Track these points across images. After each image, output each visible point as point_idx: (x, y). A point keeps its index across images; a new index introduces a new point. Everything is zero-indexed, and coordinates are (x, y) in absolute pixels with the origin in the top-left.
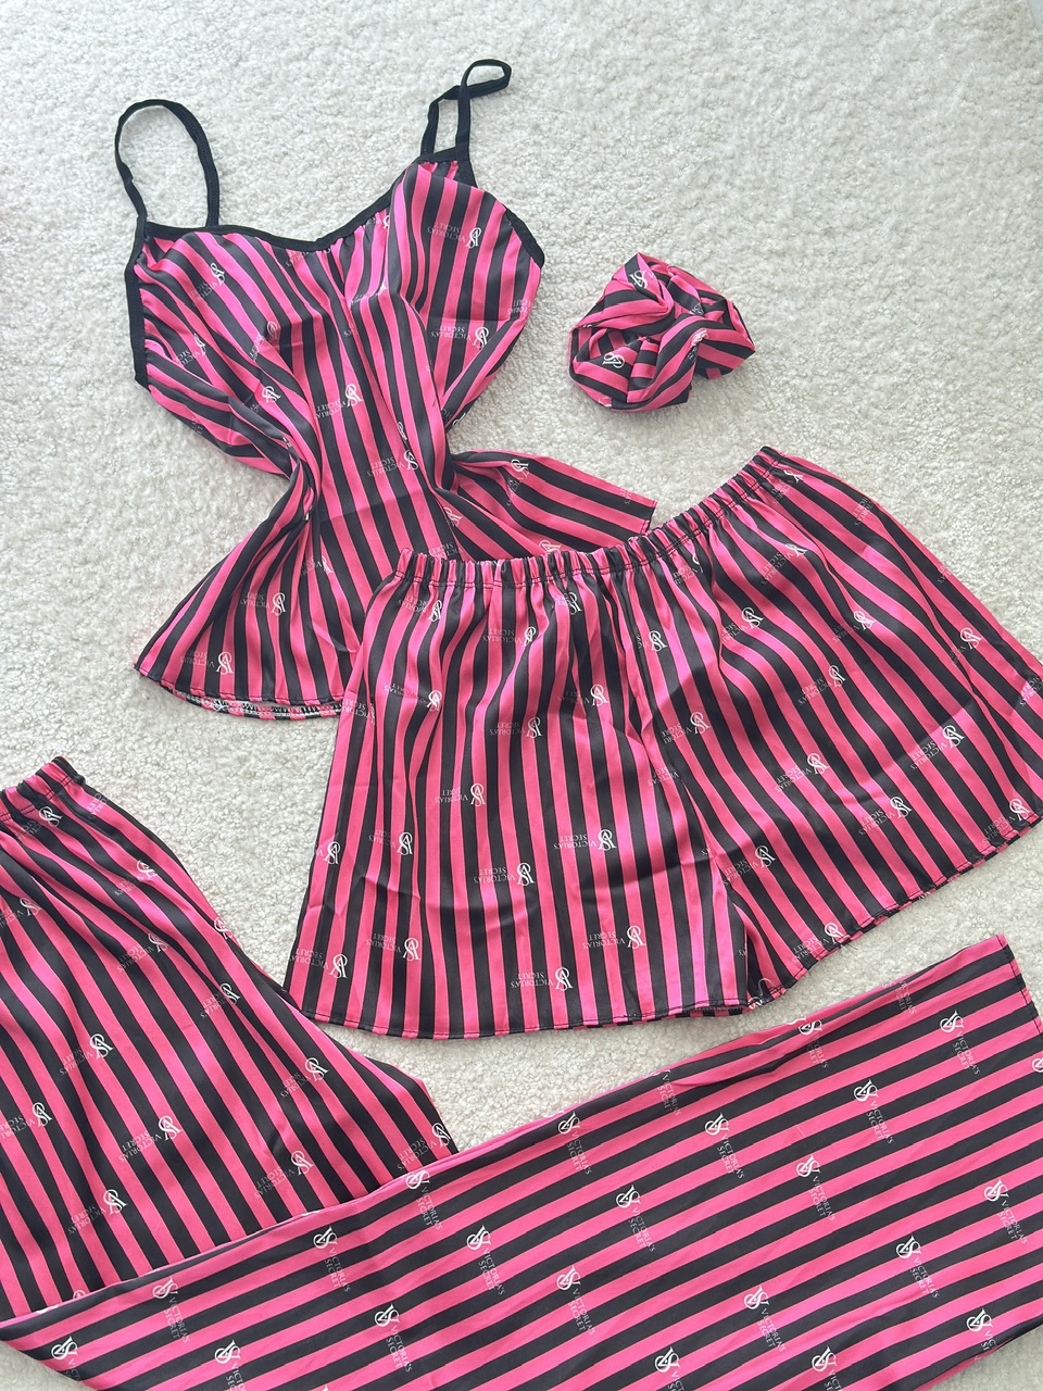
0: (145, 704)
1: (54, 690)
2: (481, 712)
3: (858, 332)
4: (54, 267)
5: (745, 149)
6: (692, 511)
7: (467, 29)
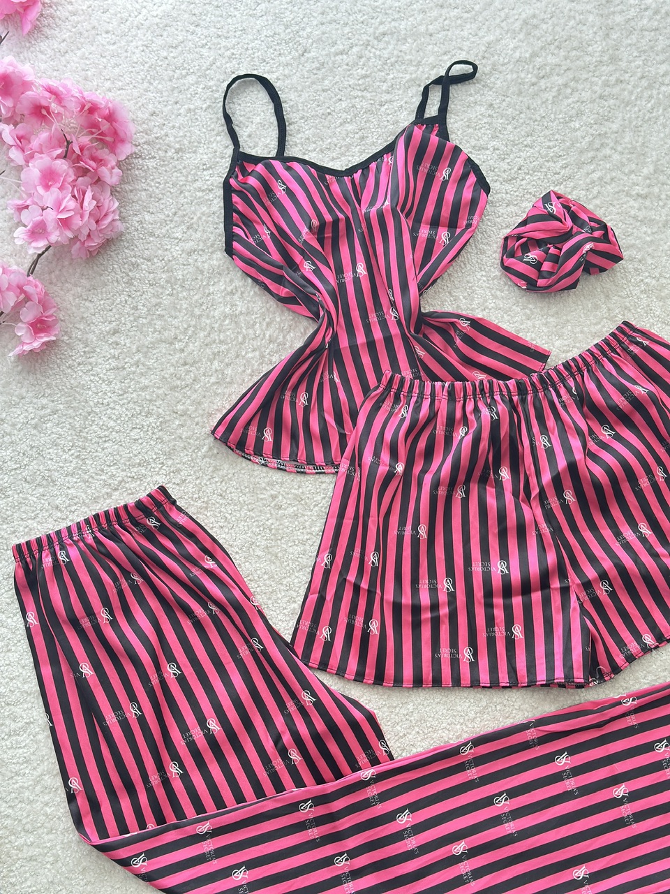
0: (216, 457)
1: (160, 443)
2: (428, 479)
4: (180, 177)
5: (626, 128)
6: (574, 359)
7: (451, 40)
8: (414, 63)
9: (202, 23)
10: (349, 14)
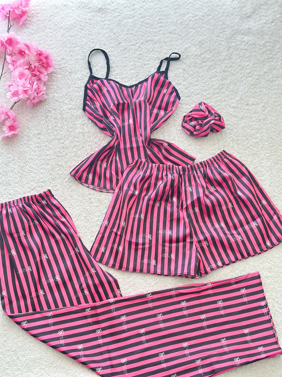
0: (70, 182)
1: (51, 175)
2: (146, 198)
3: (250, 128)
4: (69, 82)
5: (231, 83)
6: (204, 161)
7: (173, 45)
8: (158, 52)
9: (84, 29)
10: (137, 32)
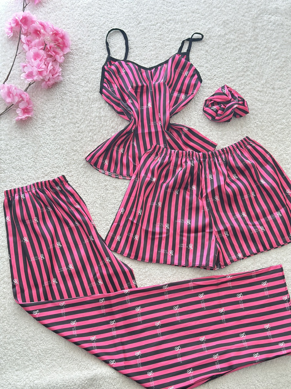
0: (86, 168)
1: (65, 160)
2: (165, 185)
3: (275, 114)
4: (86, 63)
5: (257, 65)
6: (226, 148)
7: (195, 25)
8: (180, 32)
9: (102, 8)
10: (158, 11)
